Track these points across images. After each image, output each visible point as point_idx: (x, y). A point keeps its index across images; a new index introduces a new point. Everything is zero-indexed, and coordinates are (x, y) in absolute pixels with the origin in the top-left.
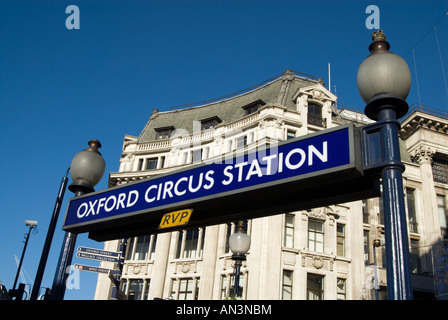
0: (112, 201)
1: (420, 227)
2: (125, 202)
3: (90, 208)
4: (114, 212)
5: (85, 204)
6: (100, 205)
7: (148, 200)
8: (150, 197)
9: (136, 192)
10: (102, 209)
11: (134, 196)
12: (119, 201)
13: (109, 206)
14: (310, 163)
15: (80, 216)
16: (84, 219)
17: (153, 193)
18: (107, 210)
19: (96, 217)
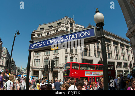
0: (39, 44)
1: (91, 48)
2: (42, 44)
3: (34, 46)
4: (40, 46)
5: (33, 45)
6: (37, 45)
7: (48, 44)
8: (48, 43)
9: (45, 42)
10: (37, 46)
11: (44, 43)
12: (41, 44)
13: (39, 45)
14: (86, 35)
15: (32, 48)
16: (33, 48)
17: (49, 42)
18: (38, 46)
19: (36, 48)
